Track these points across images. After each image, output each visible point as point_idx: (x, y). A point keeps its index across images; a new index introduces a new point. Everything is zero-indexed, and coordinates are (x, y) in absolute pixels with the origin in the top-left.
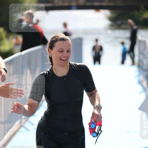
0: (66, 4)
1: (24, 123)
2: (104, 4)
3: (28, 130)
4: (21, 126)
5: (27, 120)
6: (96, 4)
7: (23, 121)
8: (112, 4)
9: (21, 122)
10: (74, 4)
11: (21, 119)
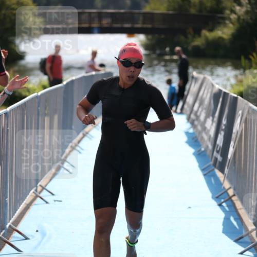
0: (86, 25)
1: (40, 192)
2: (139, 26)
3: (47, 203)
4: (37, 196)
5: (43, 188)
6: (127, 25)
7: (39, 189)
8: (149, 26)
9: (36, 190)
10: (95, 25)
11: (37, 187)
